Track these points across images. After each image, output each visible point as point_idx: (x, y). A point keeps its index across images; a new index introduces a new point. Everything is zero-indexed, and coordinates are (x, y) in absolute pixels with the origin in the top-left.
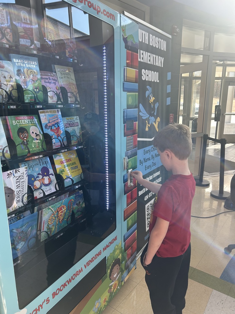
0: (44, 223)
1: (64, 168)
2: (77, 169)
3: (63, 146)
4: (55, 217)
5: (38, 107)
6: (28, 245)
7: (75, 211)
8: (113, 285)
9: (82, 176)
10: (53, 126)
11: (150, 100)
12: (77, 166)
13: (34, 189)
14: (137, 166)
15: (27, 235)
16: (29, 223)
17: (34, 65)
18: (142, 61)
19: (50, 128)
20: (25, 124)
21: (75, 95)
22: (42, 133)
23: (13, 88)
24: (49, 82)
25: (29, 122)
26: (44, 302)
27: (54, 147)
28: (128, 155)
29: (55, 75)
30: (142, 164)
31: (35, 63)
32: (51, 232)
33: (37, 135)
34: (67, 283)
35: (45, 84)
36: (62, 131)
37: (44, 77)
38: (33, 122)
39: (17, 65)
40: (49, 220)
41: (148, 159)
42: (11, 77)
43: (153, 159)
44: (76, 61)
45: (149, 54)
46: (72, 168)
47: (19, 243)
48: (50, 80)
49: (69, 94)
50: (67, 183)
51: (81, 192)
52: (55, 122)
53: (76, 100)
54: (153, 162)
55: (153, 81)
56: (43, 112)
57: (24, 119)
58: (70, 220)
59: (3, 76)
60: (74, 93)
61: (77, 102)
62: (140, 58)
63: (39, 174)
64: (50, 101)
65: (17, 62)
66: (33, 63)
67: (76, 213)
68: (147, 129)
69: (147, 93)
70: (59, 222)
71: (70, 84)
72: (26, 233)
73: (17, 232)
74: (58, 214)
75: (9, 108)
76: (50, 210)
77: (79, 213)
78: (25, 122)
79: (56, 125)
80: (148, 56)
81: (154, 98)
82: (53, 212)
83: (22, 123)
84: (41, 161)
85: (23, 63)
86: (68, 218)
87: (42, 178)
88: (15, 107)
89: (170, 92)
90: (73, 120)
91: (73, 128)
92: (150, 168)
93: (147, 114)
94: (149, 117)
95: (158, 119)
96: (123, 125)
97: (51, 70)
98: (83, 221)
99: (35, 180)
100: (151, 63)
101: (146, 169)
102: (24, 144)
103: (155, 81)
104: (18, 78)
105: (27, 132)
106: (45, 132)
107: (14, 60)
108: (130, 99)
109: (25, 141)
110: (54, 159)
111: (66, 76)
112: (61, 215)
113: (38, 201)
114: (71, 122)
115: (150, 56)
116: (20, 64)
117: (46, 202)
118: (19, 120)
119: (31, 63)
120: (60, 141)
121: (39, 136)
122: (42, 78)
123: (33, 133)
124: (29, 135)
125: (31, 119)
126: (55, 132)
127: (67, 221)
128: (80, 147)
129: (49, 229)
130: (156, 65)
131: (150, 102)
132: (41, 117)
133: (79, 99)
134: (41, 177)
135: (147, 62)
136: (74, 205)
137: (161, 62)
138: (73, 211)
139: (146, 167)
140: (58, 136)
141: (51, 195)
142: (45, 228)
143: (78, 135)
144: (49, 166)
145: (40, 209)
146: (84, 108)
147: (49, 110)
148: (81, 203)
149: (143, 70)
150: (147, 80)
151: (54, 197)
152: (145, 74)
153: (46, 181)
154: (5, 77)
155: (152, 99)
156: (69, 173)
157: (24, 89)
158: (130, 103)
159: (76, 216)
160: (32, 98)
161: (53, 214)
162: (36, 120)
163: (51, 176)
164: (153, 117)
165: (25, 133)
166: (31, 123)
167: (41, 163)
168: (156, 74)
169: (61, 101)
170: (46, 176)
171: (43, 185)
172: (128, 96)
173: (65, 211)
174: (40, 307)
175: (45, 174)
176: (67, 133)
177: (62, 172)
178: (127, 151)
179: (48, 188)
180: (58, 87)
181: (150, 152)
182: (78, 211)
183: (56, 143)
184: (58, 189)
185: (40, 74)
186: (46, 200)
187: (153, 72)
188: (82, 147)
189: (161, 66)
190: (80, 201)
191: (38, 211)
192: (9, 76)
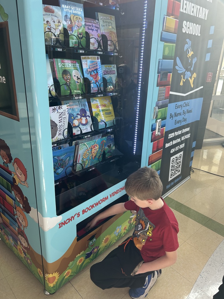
0: (79, 156)
1: (99, 112)
2: (110, 115)
3: (100, 91)
4: (89, 153)
5: (81, 51)
6: (66, 172)
7: (106, 152)
8: (133, 218)
9: (115, 122)
10: (92, 72)
11: (188, 54)
12: (111, 112)
13: (73, 126)
14: (166, 117)
15: (65, 163)
16: (68, 154)
17: (79, 11)
18: (184, 12)
19: (90, 74)
20: (69, 67)
21: (115, 44)
22: (83, 78)
23: (61, 32)
24: (91, 29)
25: (72, 65)
26: (76, 215)
27: (92, 92)
28: (159, 105)
29: (98, 23)
30: (172, 118)
31: (80, 10)
32: (84, 165)
33: (78, 79)
34: (95, 206)
35: (88, 31)
36: (99, 77)
37: (87, 24)
38: (75, 66)
39: (65, 11)
40: (84, 155)
41: (179, 114)
42: (59, 22)
43: (184, 114)
44: (118, 9)
45: (193, 5)
46: (106, 114)
47: (58, 169)
48: (93, 27)
49: (109, 43)
50: (101, 125)
51: (112, 136)
52: (95, 68)
53: (115, 48)
54: (183, 118)
55: (194, 34)
56: (85, 58)
57: (68, 63)
58: (102, 158)
59: (53, 20)
60: (114, 42)
61: (115, 51)
62: (183, 9)
63: (78, 114)
64: (92, 48)
65: (66, 8)
66: (79, 10)
67: (107, 153)
68: (181, 84)
69: (186, 46)
70: (92, 158)
71: (111, 32)
72: (65, 161)
73: (57, 159)
74: (92, 151)
75: (56, 50)
76: (85, 146)
77: (110, 154)
78: (68, 65)
79: (95, 71)
80: (192, 7)
81: (192, 53)
82: (88, 148)
83: (66, 66)
84: (80, 103)
85: (70, 9)
86: (100, 156)
87: (81, 118)
88: (61, 50)
89: (211, 47)
90: (110, 68)
91: (110, 75)
92: (180, 123)
93: (184, 69)
94: (185, 72)
95: (195, 75)
96: (157, 75)
97: (94, 18)
98: (112, 161)
99: (74, 119)
100: (194, 14)
101: (176, 123)
102: (67, 85)
103: (196, 35)
104: (65, 23)
105: (70, 75)
106: (85, 77)
107: (63, 6)
108: (167, 49)
109: (68, 83)
110: (91, 103)
111: (108, 24)
112: (94, 152)
113: (76, 137)
114: (109, 70)
115: (193, 7)
116: (68, 10)
117: (83, 138)
118: (64, 63)
119: (78, 9)
120: (97, 86)
121: (80, 79)
122: (85, 25)
123: (75, 76)
124: (72, 77)
125: (74, 63)
126: (93, 78)
127: (99, 158)
128: (114, 94)
129: (83, 162)
130: (199, 17)
131: (188, 56)
132: (83, 63)
133: (117, 48)
134: (79, 117)
135: (190, 14)
136: (106, 147)
137: (205, 14)
138: (104, 152)
139: (176, 121)
140: (96, 81)
141: (86, 134)
142: (80, 161)
143: (114, 82)
144: (87, 108)
145: (77, 144)
146: (122, 57)
147: (90, 57)
148: (112, 146)
149: (185, 22)
150: (187, 32)
151: (89, 136)
152: (186, 26)
153: (84, 122)
154: (54, 22)
155: (191, 53)
156: (103, 117)
157: (70, 34)
158: (166, 53)
159: (107, 156)
160: (76, 43)
161: (87, 150)
162: (78, 65)
163: (87, 117)
164: (189, 72)
165: (69, 76)
166: (74, 67)
167: (80, 105)
168: (198, 27)
169: (101, 48)
170: (84, 117)
171: (81, 124)
172: (165, 47)
173: (98, 149)
174: (73, 218)
175: (83, 115)
176: (104, 80)
177: (97, 115)
178: (158, 101)
179: (85, 127)
180: (100, 34)
181: (182, 107)
182: (109, 152)
183: (94, 87)
184: (93, 130)
185: (84, 20)
186: (83, 137)
187: (195, 24)
188: (117, 94)
189: (204, 19)
190: (111, 144)
191: (76, 145)
192: (58, 21)
